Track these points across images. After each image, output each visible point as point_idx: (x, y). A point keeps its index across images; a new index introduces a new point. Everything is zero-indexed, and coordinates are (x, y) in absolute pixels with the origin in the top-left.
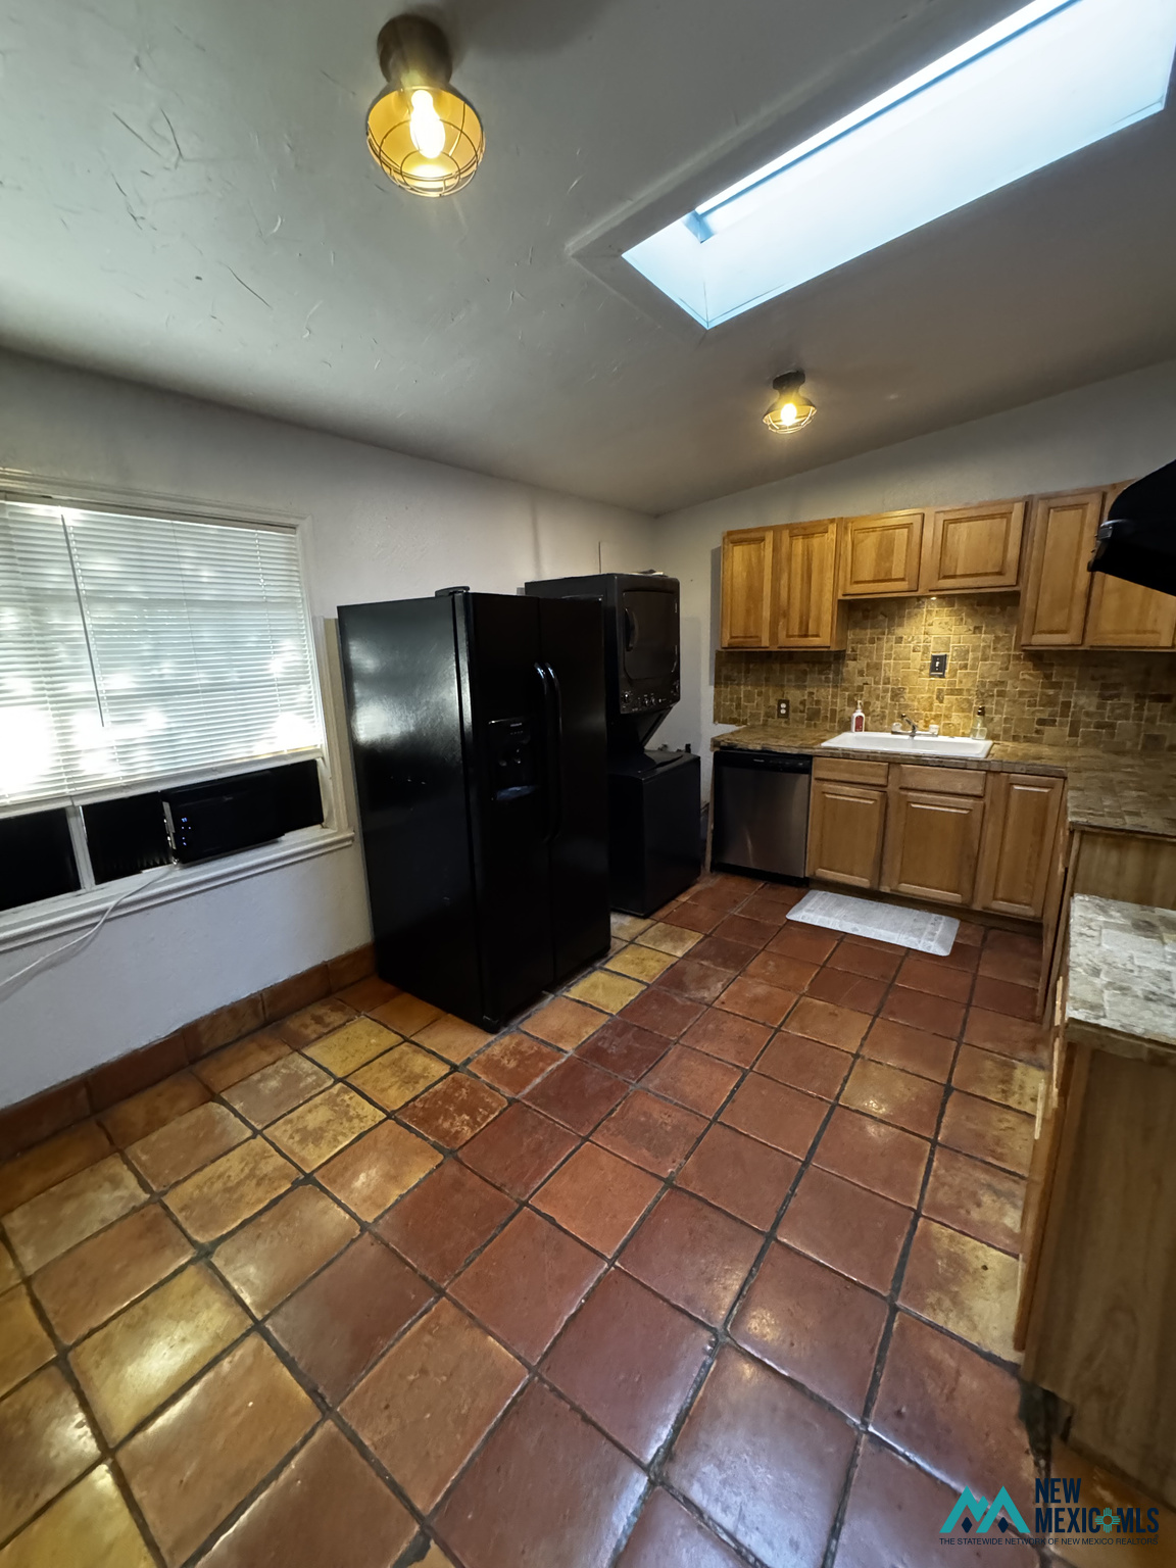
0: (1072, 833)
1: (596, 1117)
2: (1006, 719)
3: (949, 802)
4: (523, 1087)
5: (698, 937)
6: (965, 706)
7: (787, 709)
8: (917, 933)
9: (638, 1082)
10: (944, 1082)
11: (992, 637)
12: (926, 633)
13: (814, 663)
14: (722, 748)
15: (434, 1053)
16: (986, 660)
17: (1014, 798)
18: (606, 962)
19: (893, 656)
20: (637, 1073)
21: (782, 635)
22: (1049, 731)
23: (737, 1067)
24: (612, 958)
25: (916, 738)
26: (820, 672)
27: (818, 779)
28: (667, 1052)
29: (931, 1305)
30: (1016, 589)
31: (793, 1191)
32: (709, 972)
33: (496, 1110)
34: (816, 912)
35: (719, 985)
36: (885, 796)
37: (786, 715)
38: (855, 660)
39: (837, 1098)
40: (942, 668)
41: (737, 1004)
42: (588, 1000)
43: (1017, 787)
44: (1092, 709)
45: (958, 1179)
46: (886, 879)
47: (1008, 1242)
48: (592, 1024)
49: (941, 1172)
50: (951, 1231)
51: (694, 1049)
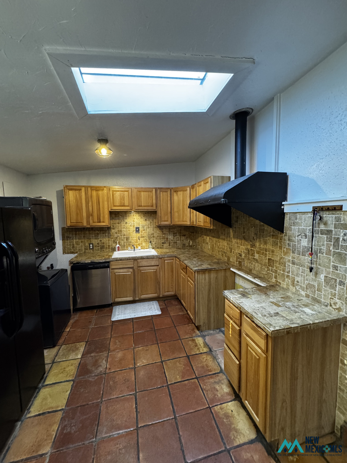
0: (195, 272)
2: (155, 243)
3: (151, 268)
5: (83, 344)
6: (146, 241)
7: (93, 246)
8: (151, 309)
9: (96, 438)
10: (186, 355)
11: (149, 222)
12: (133, 221)
13: (101, 231)
14: (74, 264)
16: (149, 228)
17: (166, 263)
18: (44, 382)
19: (125, 228)
21: (91, 221)
22: (165, 245)
23: (131, 395)
24: (46, 377)
25: (135, 251)
26: (103, 233)
27: (112, 269)
28: (100, 409)
29: (234, 439)
30: (156, 210)
31: (179, 434)
32: (97, 358)
34: (119, 314)
35: (104, 362)
36: (134, 270)
37: (92, 249)
38: (114, 229)
39: (167, 383)
40: (139, 231)
41: (115, 365)
42: (44, 410)
43: (166, 261)
44: (172, 239)
45: (209, 386)
46: (137, 296)
47: (229, 397)
48: (55, 423)
49: (204, 387)
50: (219, 406)
51: (110, 399)
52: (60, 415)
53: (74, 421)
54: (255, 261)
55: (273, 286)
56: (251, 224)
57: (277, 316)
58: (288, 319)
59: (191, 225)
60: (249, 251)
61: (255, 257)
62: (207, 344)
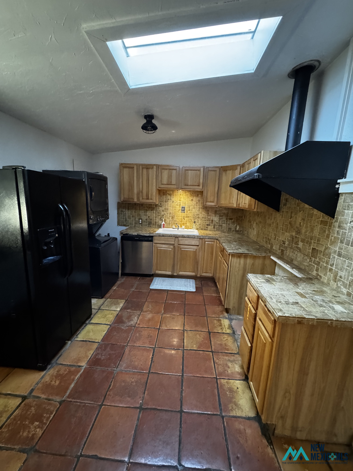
0: (229, 255)
1: (104, 392)
2: (200, 224)
3: (191, 248)
4: (66, 392)
5: (123, 301)
6: (190, 221)
7: (142, 221)
8: (187, 286)
9: (117, 369)
10: (208, 331)
11: (195, 202)
12: (180, 200)
13: (149, 207)
14: (124, 234)
15: (9, 395)
16: (194, 208)
17: (206, 245)
18: (91, 320)
19: (172, 206)
20: (115, 364)
21: (141, 198)
22: (209, 227)
23: (150, 347)
24: (93, 317)
25: (179, 230)
26: (151, 210)
27: (155, 243)
28: (125, 351)
29: (231, 409)
30: (202, 190)
31: (182, 388)
32: (131, 314)
33: (53, 411)
34: (158, 284)
35: (136, 318)
36: (174, 247)
37: (141, 224)
38: (161, 207)
39: (184, 348)
40: (184, 210)
41: (144, 323)
42: (87, 339)
43: (206, 242)
44: (218, 222)
45: (221, 361)
46: (175, 271)
47: (239, 376)
48: (92, 349)
49: (217, 361)
50: (226, 380)
51: (134, 346)
52: (95, 346)
53: (104, 352)
54: (298, 250)
55: (311, 279)
56: (300, 208)
57: (295, 305)
58: (307, 311)
59: (238, 208)
60: (293, 239)
61: (299, 246)
62: (232, 327)
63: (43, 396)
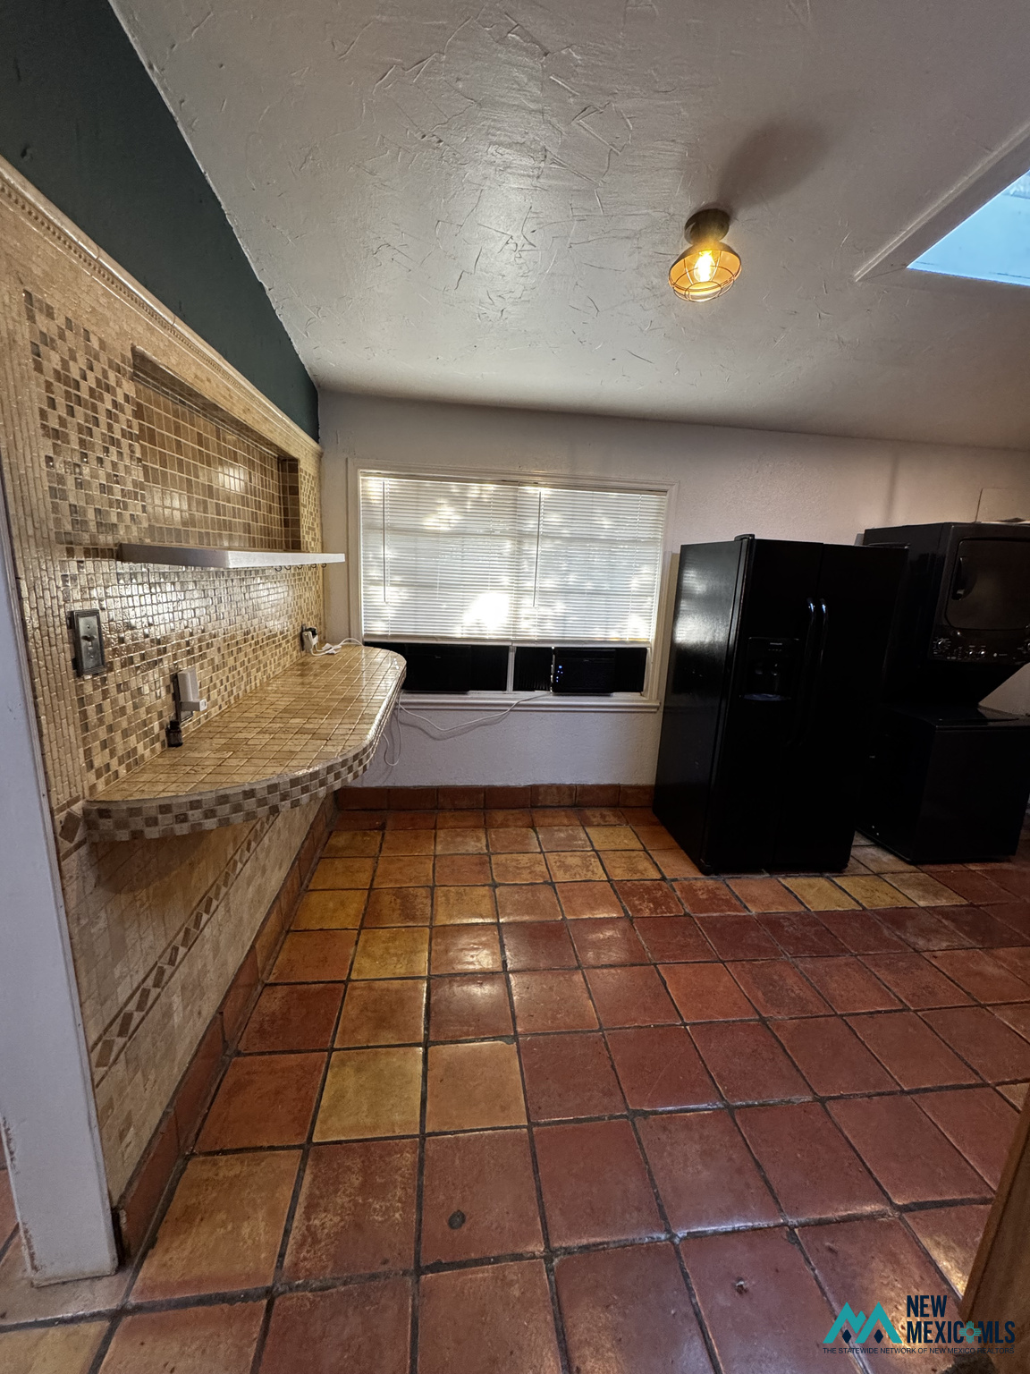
1: (741, 956)
4: (701, 913)
5: (961, 901)
9: (792, 957)
15: (656, 865)
18: (836, 876)
20: (797, 952)
23: (902, 1002)
24: (841, 876)
28: (839, 956)
32: (943, 930)
33: (672, 913)
35: (945, 944)
41: (952, 966)
42: (797, 891)
48: (786, 907)
51: (868, 968)
52: (798, 909)
53: (801, 927)
63: (678, 893)
